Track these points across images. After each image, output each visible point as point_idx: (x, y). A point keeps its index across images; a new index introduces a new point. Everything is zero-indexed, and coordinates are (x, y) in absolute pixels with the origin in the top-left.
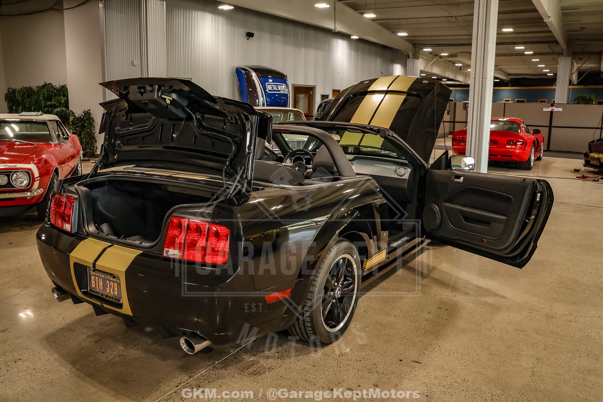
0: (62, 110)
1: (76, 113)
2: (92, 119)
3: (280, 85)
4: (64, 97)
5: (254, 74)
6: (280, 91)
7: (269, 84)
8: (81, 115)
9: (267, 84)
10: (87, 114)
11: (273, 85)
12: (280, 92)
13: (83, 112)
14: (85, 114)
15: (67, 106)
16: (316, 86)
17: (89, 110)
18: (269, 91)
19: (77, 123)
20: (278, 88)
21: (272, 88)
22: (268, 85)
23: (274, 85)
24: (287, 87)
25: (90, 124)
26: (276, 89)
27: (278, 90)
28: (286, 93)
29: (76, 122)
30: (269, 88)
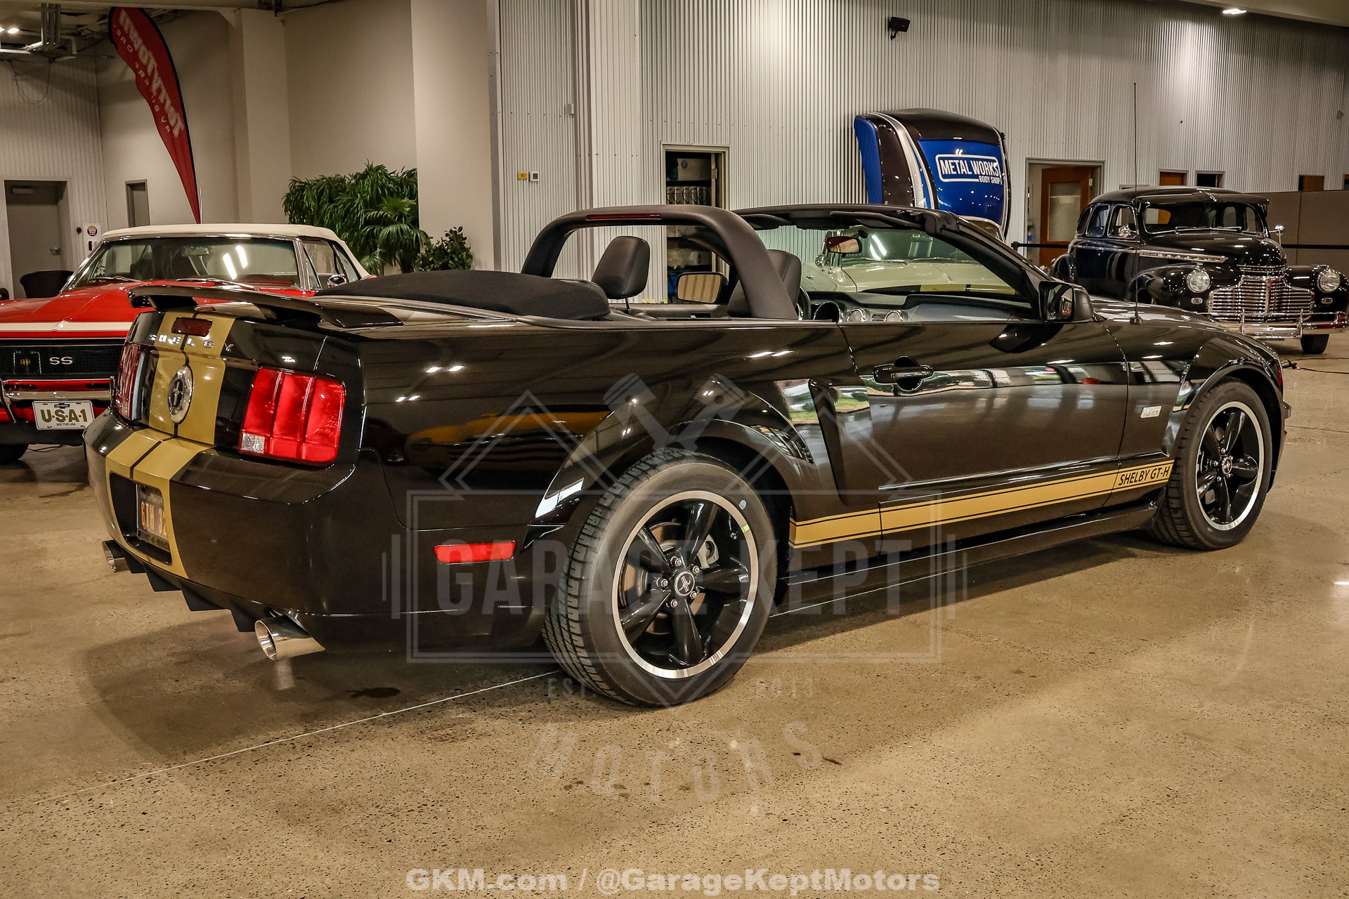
0: (401, 229)
1: (432, 238)
2: (467, 250)
3: (979, 160)
4: (410, 198)
5: (902, 133)
6: (977, 177)
7: (944, 159)
8: (443, 241)
9: (940, 159)
10: (457, 238)
11: (957, 162)
12: (977, 180)
13: (447, 235)
14: (451, 240)
15: (415, 223)
16: (1103, 162)
17: (461, 229)
18: (945, 176)
19: (432, 262)
20: (971, 169)
21: (955, 169)
22: (941, 161)
23: (961, 162)
24: (1004, 167)
25: (461, 265)
26: (965, 170)
27: (971, 173)
28: (996, 181)
29: (431, 259)
30: (945, 167)
